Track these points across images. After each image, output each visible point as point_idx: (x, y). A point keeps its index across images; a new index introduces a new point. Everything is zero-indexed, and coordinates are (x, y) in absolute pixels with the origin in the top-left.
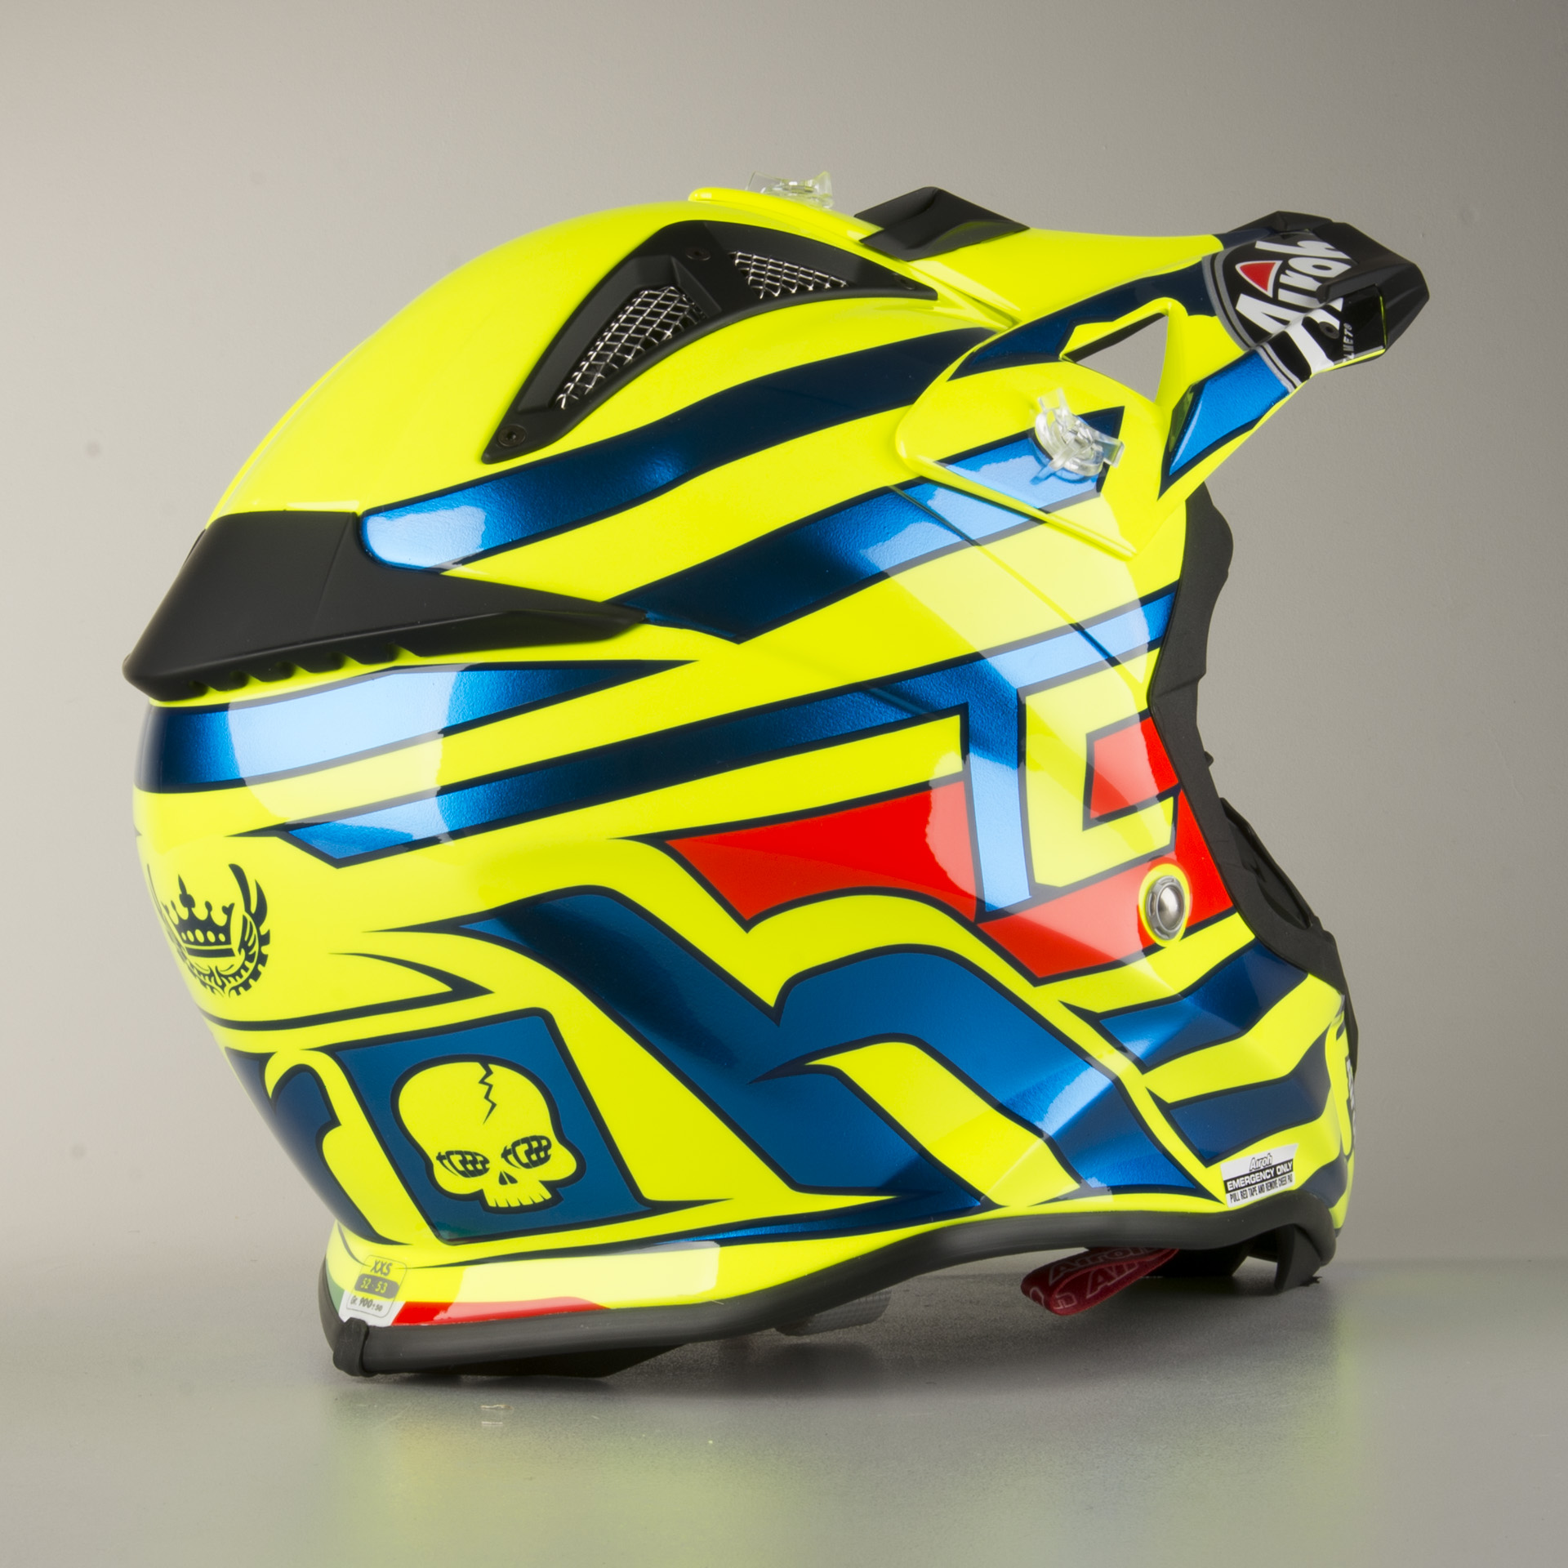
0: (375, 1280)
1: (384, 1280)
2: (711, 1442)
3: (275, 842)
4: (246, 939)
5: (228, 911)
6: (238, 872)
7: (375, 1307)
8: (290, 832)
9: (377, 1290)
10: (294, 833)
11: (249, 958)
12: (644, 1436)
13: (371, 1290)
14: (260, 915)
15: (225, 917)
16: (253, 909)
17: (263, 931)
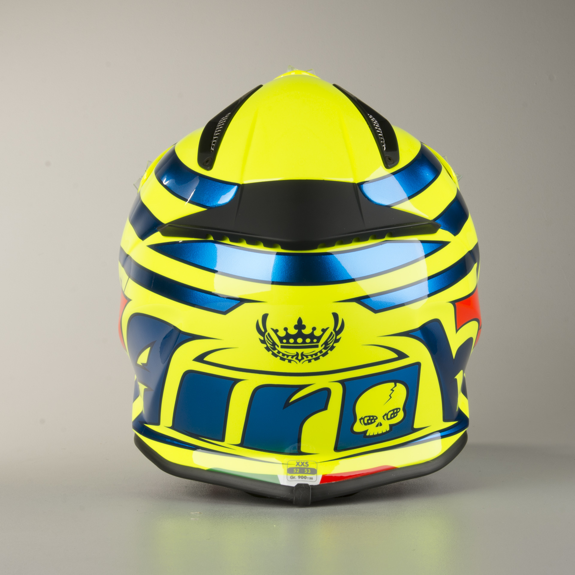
0: (304, 469)
1: (308, 469)
2: (275, 526)
3: (354, 304)
4: (328, 341)
5: (324, 331)
6: (335, 316)
7: (309, 479)
8: (361, 300)
9: (305, 472)
10: (362, 301)
11: (325, 348)
12: (250, 523)
13: (303, 473)
14: (338, 333)
15: (321, 333)
16: (337, 329)
17: (338, 337)
